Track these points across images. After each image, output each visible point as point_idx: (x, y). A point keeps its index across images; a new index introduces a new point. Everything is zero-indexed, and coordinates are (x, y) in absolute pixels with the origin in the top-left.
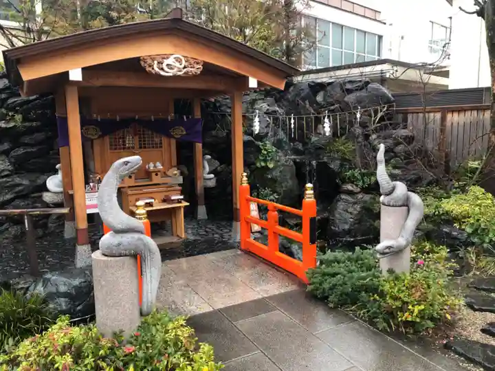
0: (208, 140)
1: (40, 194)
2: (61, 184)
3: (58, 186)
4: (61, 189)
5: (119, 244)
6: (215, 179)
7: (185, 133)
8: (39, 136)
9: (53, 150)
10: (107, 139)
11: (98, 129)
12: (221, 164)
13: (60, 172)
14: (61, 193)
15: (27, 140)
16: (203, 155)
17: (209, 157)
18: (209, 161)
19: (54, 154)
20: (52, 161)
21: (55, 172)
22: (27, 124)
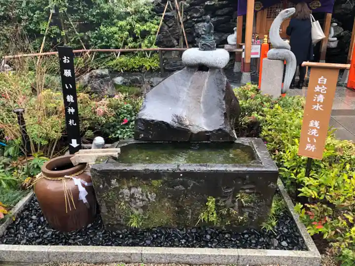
0: (337, 11)
1: (223, 45)
2: (235, 40)
3: (234, 41)
4: (235, 43)
5: (277, 54)
6: (337, 41)
7: (320, 5)
8: (226, 10)
9: (232, 18)
10: (266, 11)
11: (261, 4)
12: (344, 31)
13: (235, 33)
14: (235, 45)
15: (219, 12)
16: (332, 23)
17: (336, 24)
18: (334, 27)
19: (233, 22)
20: (232, 26)
21: (233, 32)
22: (220, 3)
